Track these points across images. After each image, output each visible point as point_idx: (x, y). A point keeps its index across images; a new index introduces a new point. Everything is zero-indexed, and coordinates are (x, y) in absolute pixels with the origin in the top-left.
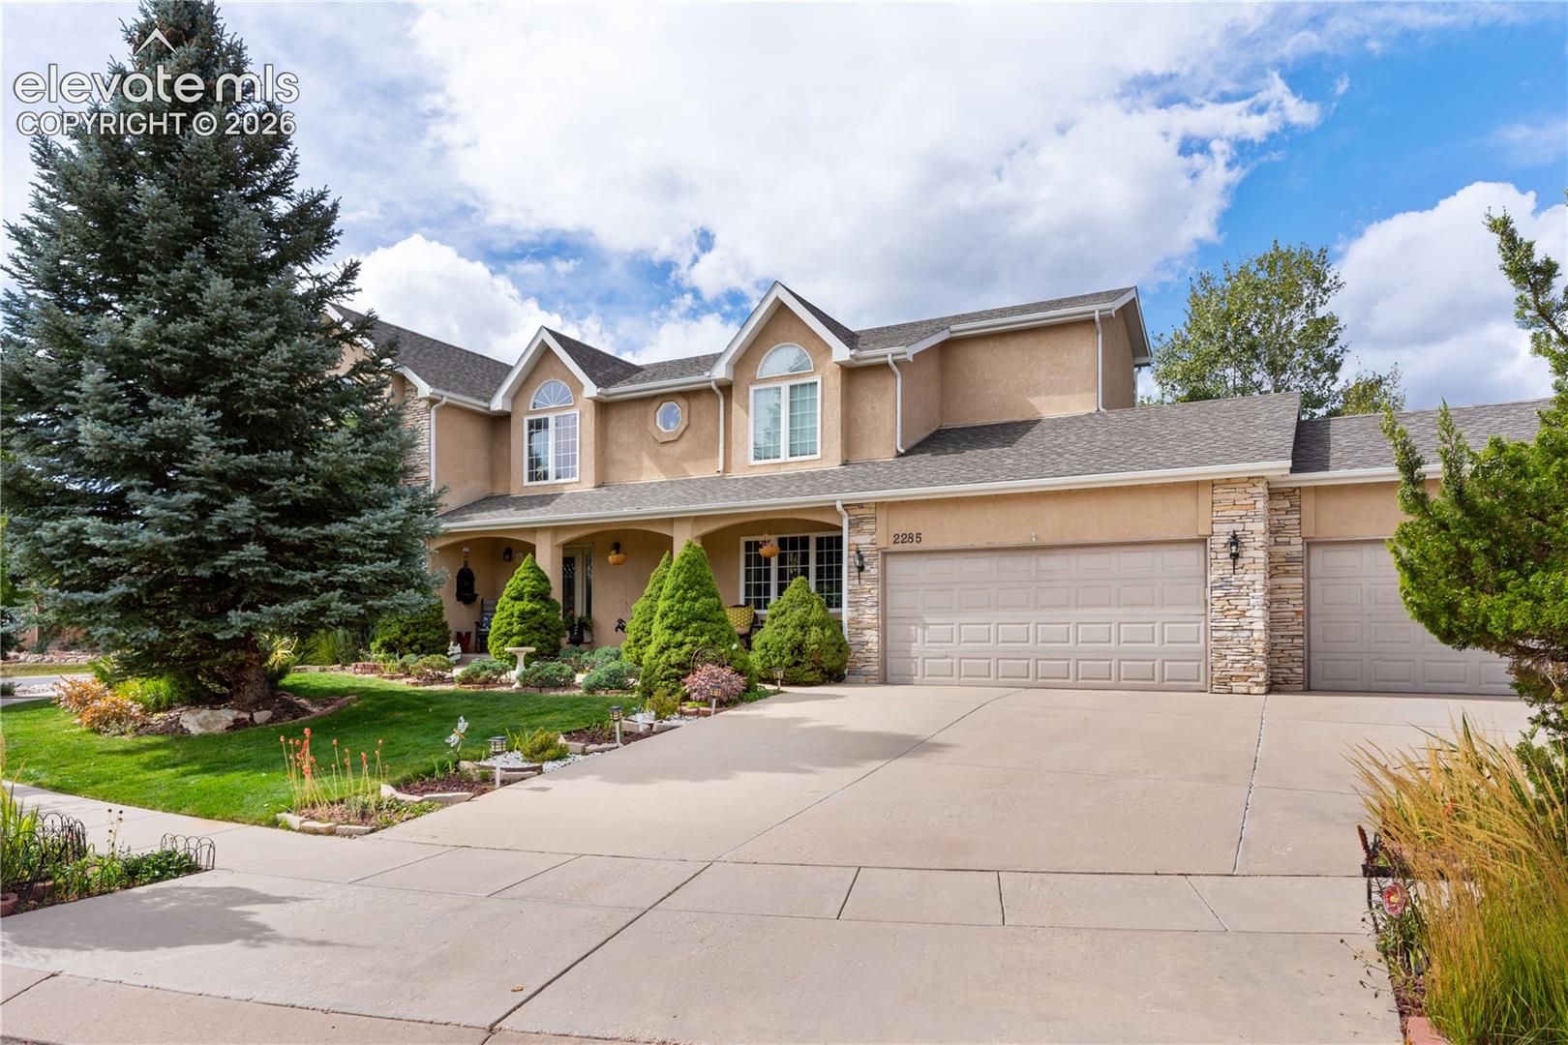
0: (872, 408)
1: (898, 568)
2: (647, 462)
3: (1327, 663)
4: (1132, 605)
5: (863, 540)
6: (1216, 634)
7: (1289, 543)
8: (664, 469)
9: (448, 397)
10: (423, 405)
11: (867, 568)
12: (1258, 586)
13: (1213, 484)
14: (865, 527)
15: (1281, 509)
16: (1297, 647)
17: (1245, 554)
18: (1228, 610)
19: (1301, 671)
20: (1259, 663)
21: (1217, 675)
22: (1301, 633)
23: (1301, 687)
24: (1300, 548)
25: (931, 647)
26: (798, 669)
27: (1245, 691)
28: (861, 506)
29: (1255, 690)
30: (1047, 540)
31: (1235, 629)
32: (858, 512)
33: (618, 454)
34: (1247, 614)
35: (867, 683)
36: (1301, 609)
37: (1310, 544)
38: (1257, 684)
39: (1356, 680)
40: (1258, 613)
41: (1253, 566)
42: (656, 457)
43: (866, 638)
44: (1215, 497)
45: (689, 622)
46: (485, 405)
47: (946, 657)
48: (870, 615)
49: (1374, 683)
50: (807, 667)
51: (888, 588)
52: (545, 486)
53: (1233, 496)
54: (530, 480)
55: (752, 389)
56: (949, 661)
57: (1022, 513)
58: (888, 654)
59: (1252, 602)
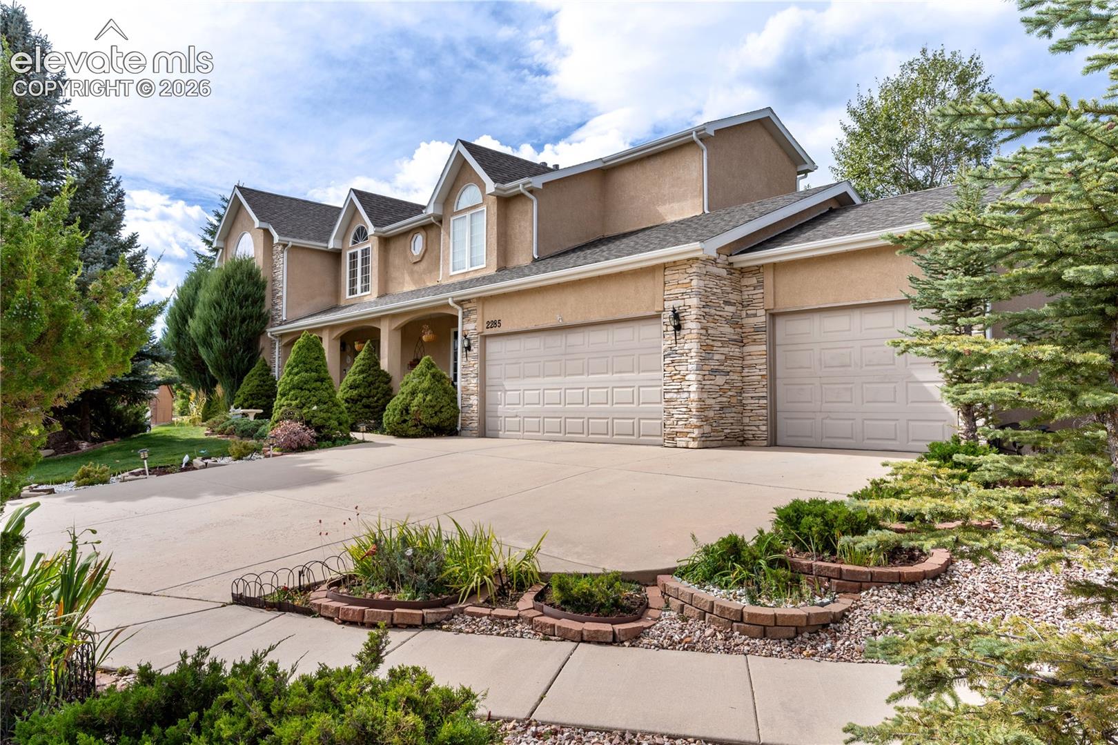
0: (520, 226)
1: (494, 347)
2: (407, 278)
3: (789, 421)
4: (620, 372)
5: (470, 326)
6: (667, 396)
7: (755, 315)
8: (415, 282)
9: (291, 241)
10: (280, 248)
11: (472, 348)
12: (693, 354)
13: (665, 267)
14: (472, 317)
15: (750, 286)
16: (761, 407)
17: (686, 326)
18: (675, 375)
19: (764, 428)
20: (694, 421)
21: (668, 430)
22: (764, 394)
23: (765, 443)
24: (763, 319)
25: (509, 409)
26: (405, 425)
27: (685, 445)
28: (469, 301)
29: (692, 444)
30: (569, 320)
31: (679, 391)
32: (468, 305)
33: (394, 273)
34: (687, 378)
35: (471, 437)
36: (764, 373)
37: (773, 316)
38: (694, 439)
39: (811, 437)
40: (692, 377)
41: (690, 336)
42: (412, 273)
43: (471, 402)
44: (667, 278)
45: (290, 390)
46: (325, 245)
47: (516, 416)
48: (473, 384)
49: (825, 440)
50: (410, 423)
51: (487, 363)
52: (355, 298)
53: (676, 276)
54: (350, 295)
55: (452, 219)
56: (518, 419)
57: (553, 300)
58: (487, 414)
59: (690, 367)
